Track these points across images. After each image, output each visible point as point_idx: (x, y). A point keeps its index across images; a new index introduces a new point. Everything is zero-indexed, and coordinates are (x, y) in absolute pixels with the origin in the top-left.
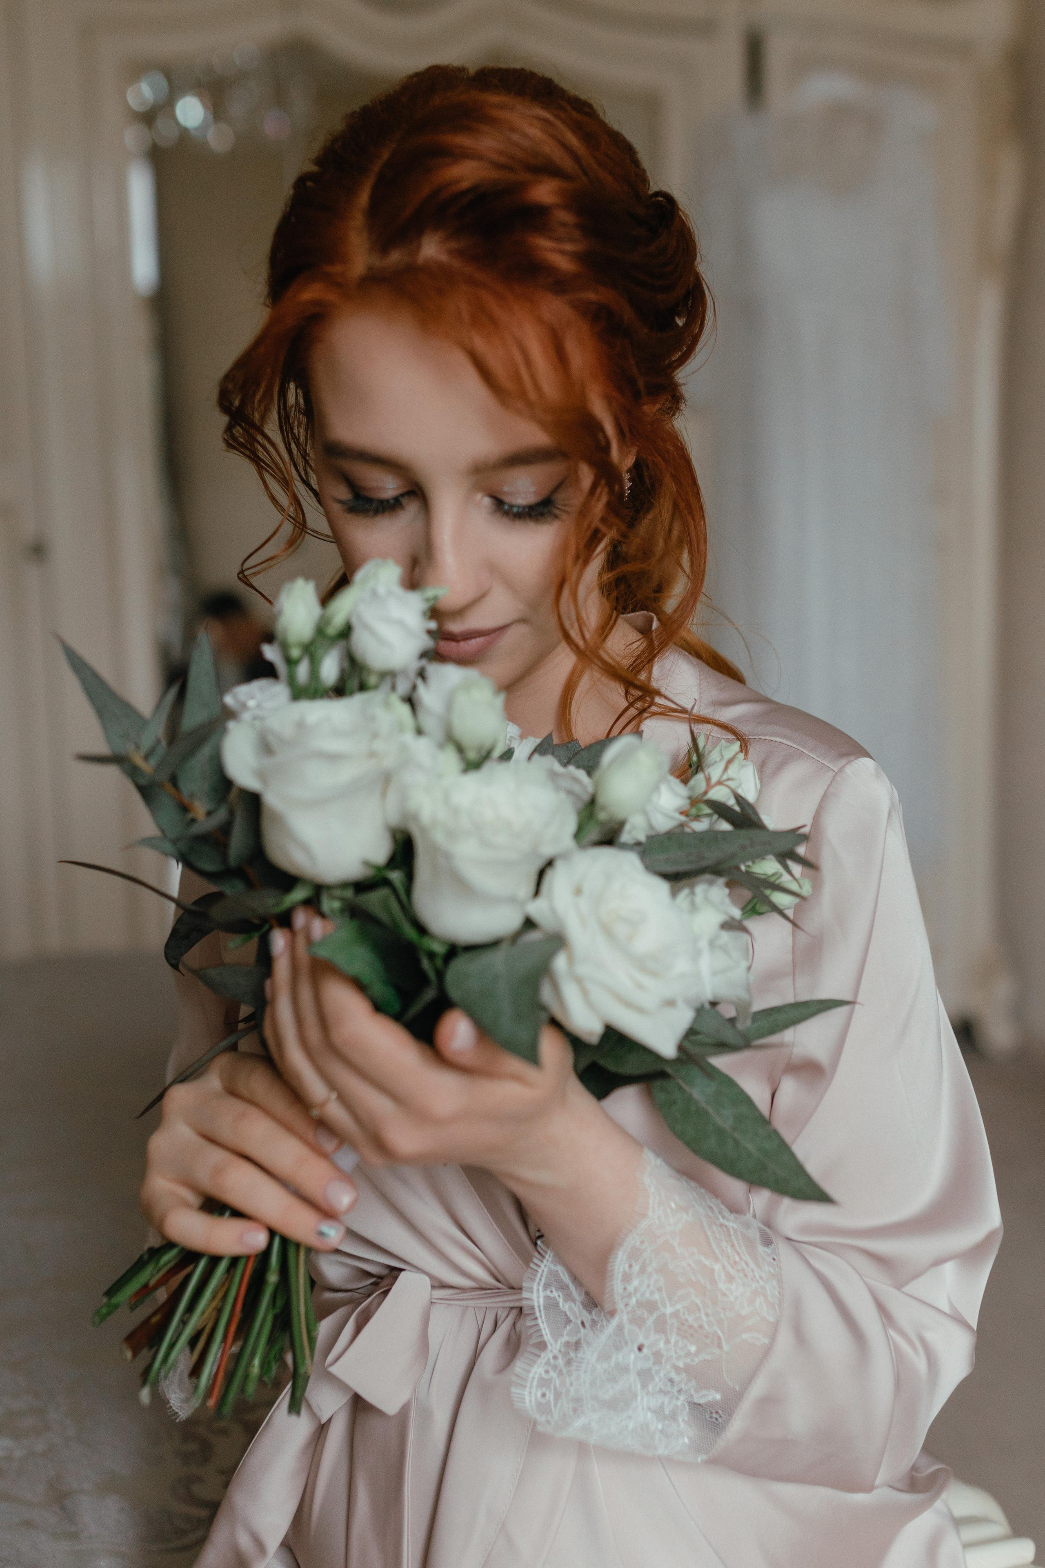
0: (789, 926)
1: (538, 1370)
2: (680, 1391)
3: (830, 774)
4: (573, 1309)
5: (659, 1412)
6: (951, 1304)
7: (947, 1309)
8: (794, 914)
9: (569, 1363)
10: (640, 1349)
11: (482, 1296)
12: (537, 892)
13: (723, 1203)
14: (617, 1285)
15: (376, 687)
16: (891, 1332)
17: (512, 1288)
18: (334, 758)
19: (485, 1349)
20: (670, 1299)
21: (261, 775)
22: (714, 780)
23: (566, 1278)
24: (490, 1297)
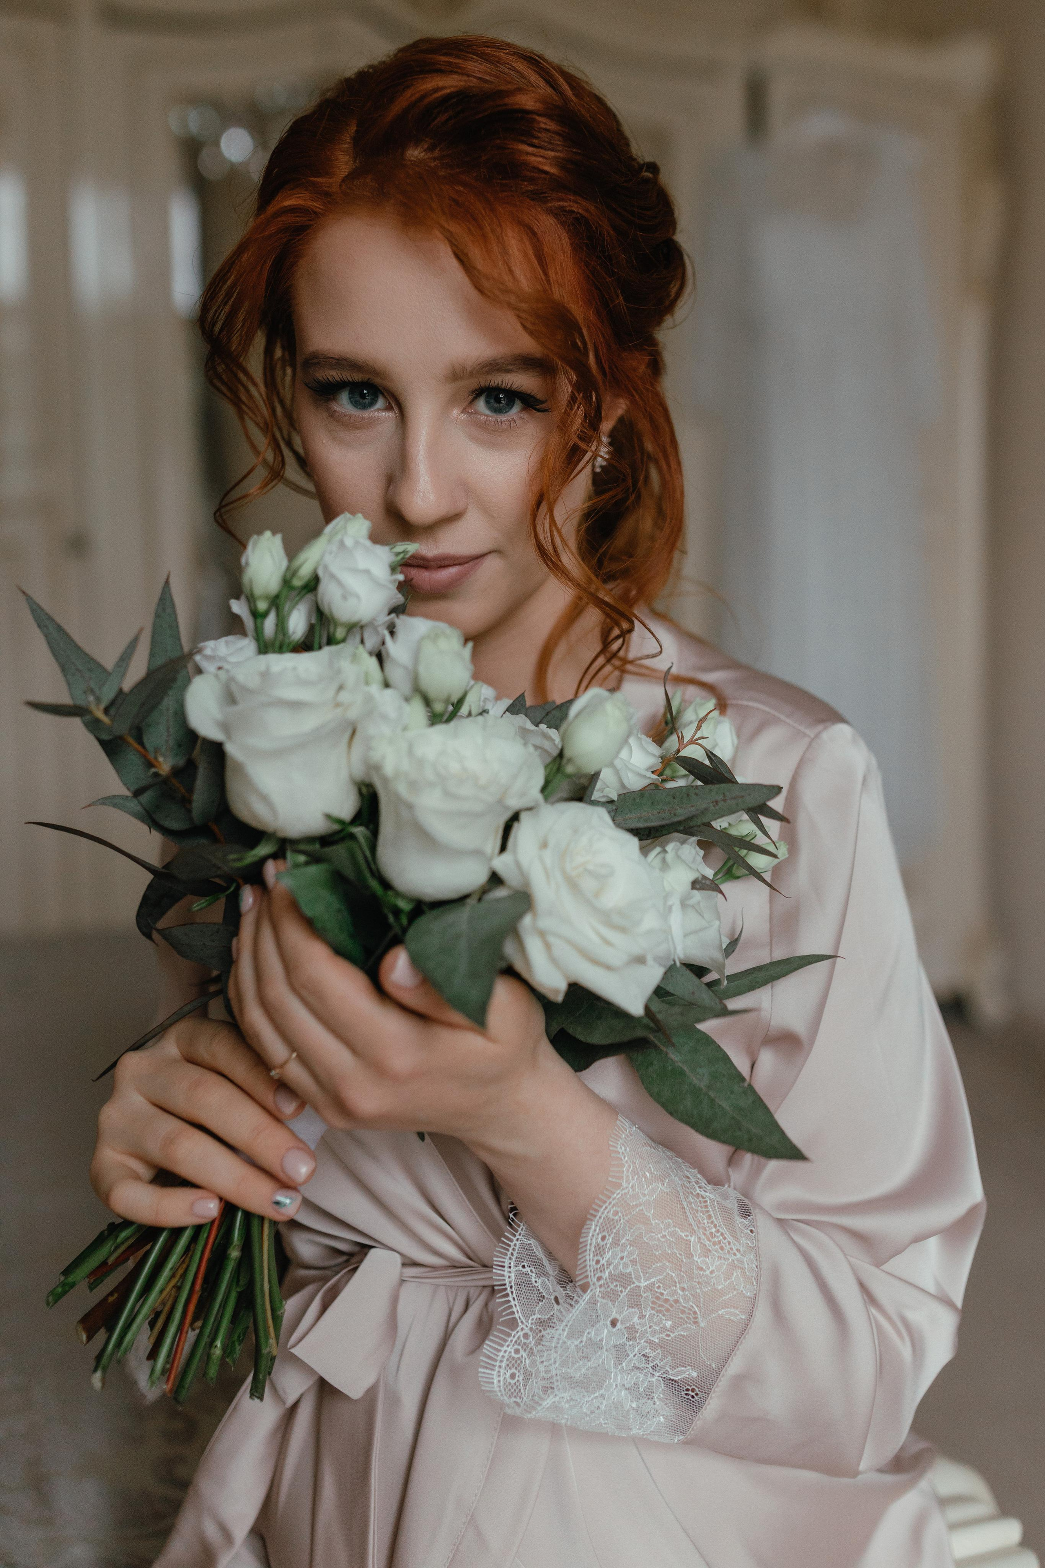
0: (767, 889)
1: (508, 1349)
2: (654, 1368)
3: (806, 740)
4: (547, 1284)
5: (633, 1389)
6: (938, 1284)
7: (932, 1289)
8: (772, 879)
9: (539, 1341)
10: (614, 1323)
11: (456, 1274)
12: (503, 848)
13: (700, 1172)
14: (589, 1258)
15: (344, 640)
16: (874, 1311)
17: (485, 1266)
18: (295, 706)
19: (456, 1329)
20: (645, 1273)
21: (225, 727)
22: (687, 739)
23: (540, 1253)
24: (461, 1275)
